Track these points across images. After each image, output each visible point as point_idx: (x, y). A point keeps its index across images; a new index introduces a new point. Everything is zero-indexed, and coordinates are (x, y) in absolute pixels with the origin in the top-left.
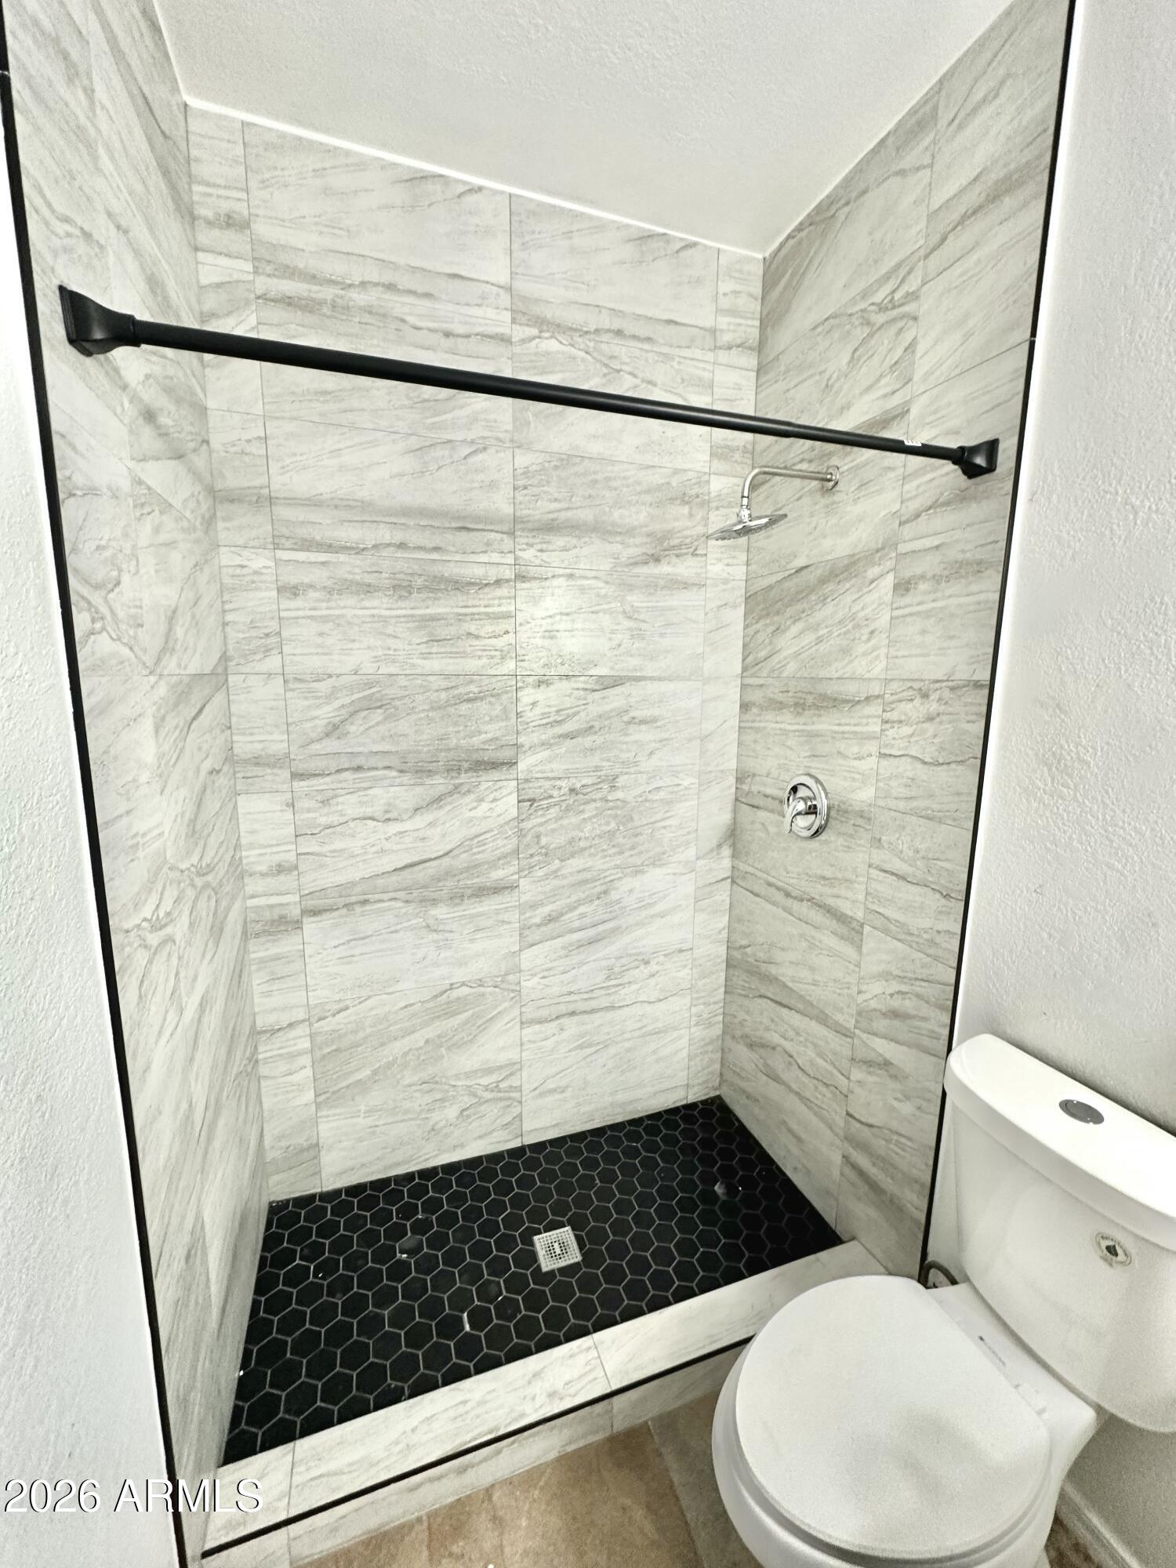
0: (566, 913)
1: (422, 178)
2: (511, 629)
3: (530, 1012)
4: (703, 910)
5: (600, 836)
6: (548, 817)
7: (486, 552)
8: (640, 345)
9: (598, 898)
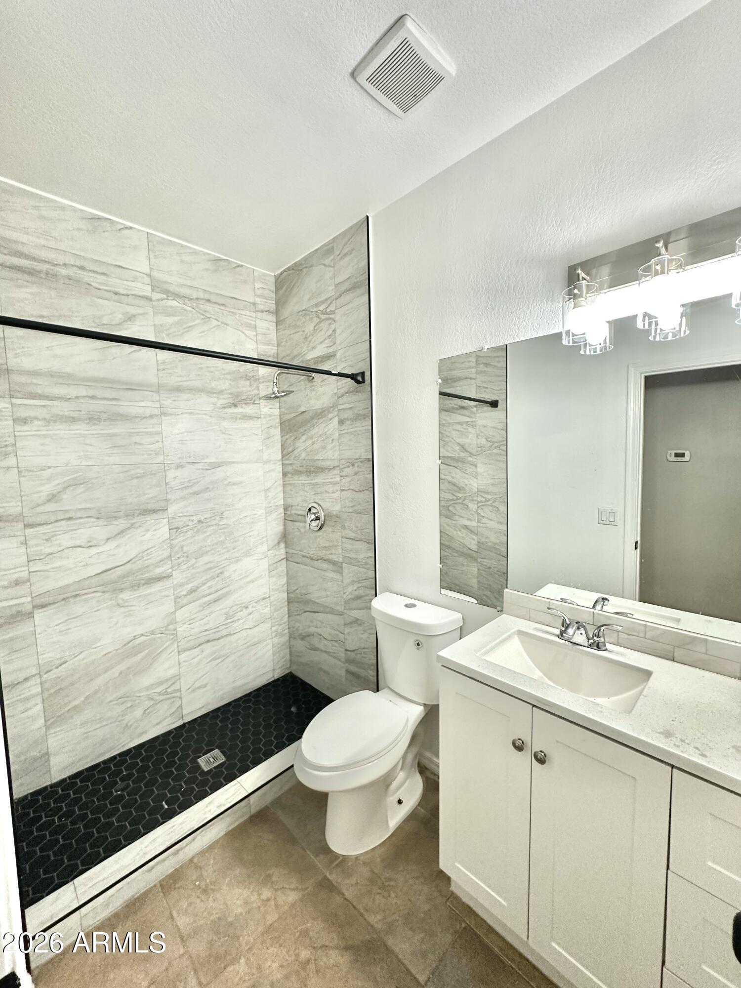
0: (201, 587)
1: (98, 218)
2: (160, 440)
3: (183, 645)
4: (273, 576)
5: (216, 544)
6: (187, 536)
7: (143, 401)
8: (219, 307)
9: (218, 577)
